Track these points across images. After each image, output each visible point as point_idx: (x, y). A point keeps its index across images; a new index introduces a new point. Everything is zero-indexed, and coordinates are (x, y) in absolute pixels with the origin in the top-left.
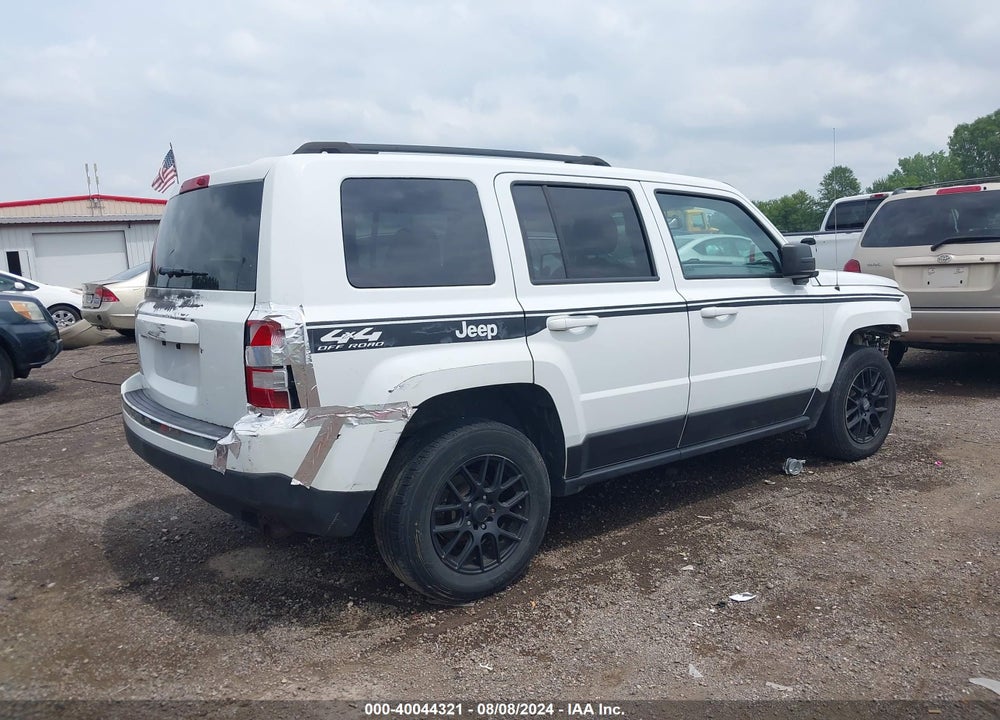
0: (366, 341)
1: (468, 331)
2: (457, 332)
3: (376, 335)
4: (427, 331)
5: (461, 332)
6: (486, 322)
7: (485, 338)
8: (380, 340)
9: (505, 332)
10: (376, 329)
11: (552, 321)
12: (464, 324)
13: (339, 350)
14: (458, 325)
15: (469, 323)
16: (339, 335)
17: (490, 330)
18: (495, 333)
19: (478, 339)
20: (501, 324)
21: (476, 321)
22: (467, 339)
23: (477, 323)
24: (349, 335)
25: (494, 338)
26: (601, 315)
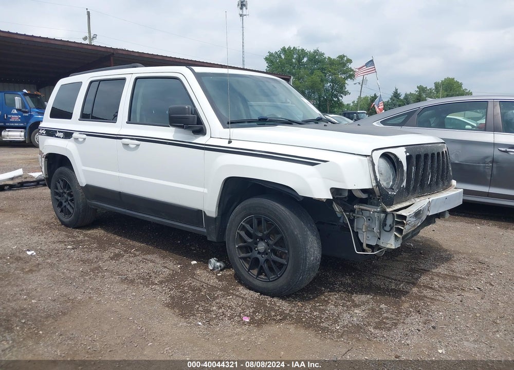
0: (43, 133)
1: (58, 134)
2: (56, 134)
7: (61, 138)
8: (45, 133)
11: (75, 135)
13: (41, 135)
14: (56, 132)
16: (41, 131)
17: (61, 135)
18: (63, 136)
19: (59, 137)
20: (64, 133)
21: (60, 131)
22: (57, 137)
25: (63, 138)
26: (87, 135)
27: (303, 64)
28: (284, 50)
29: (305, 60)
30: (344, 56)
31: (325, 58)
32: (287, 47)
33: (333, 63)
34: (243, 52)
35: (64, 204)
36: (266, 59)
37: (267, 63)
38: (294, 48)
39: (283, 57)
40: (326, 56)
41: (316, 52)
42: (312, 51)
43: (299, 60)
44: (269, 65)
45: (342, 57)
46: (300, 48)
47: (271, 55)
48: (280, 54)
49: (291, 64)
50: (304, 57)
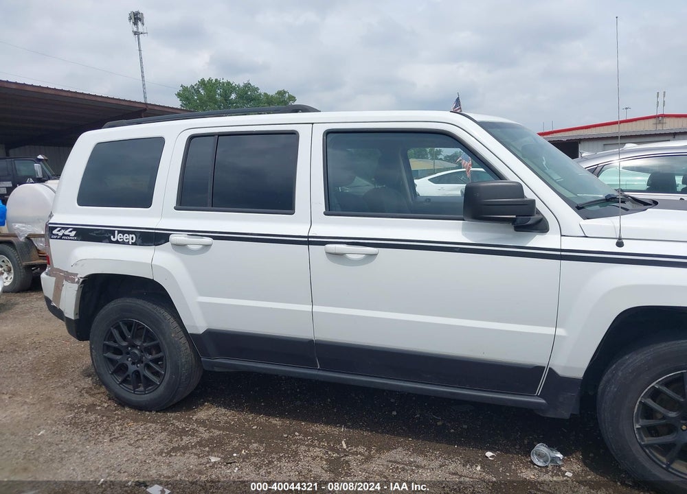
0: (69, 236)
1: (118, 237)
2: (112, 237)
3: (74, 233)
4: (97, 234)
5: (114, 237)
6: (129, 233)
7: (128, 243)
8: (75, 236)
9: (140, 241)
10: (74, 229)
11: (174, 238)
12: (116, 232)
13: (59, 239)
14: (113, 233)
15: (119, 232)
16: (59, 231)
17: (131, 238)
18: (133, 241)
19: (123, 243)
20: (138, 235)
21: (124, 231)
22: (117, 242)
23: (124, 233)
24: (63, 231)
25: (133, 244)
26: (215, 238)
27: (231, 102)
28: (202, 82)
29: (233, 96)
30: (285, 92)
31: (260, 94)
32: (206, 79)
33: (272, 101)
34: (144, 85)
35: (132, 368)
36: (179, 95)
37: (181, 100)
38: (216, 80)
39: (202, 92)
40: (262, 91)
41: (247, 86)
42: (242, 85)
43: (226, 96)
44: (183, 103)
45: (281, 93)
46: (225, 81)
47: (185, 89)
48: (198, 88)
49: (216, 102)
50: (231, 93)
